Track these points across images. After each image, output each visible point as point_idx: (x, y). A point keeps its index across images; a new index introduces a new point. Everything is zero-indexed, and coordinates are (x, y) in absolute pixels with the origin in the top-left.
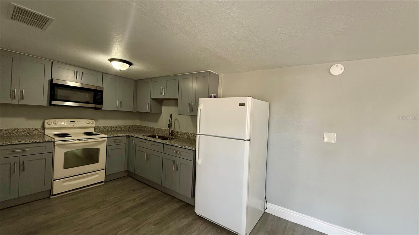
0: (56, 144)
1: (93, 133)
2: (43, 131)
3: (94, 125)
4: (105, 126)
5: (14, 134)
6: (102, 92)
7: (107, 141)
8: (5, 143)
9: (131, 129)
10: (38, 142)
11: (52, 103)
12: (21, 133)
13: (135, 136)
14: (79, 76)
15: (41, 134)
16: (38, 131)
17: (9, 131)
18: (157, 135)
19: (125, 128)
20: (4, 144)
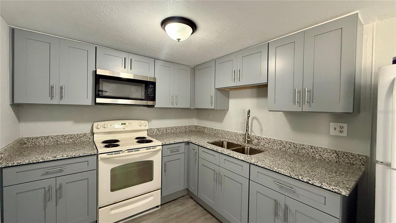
0: (100, 158)
1: (145, 138)
2: (93, 136)
3: (147, 128)
4: (159, 127)
5: (62, 142)
6: (154, 84)
7: (162, 150)
8: (36, 161)
9: (188, 130)
10: (77, 156)
11: (97, 102)
12: (68, 140)
13: (197, 144)
14: (128, 64)
15: (90, 140)
16: (87, 138)
17: (56, 139)
18: (225, 141)
19: (181, 129)
20: (34, 162)
